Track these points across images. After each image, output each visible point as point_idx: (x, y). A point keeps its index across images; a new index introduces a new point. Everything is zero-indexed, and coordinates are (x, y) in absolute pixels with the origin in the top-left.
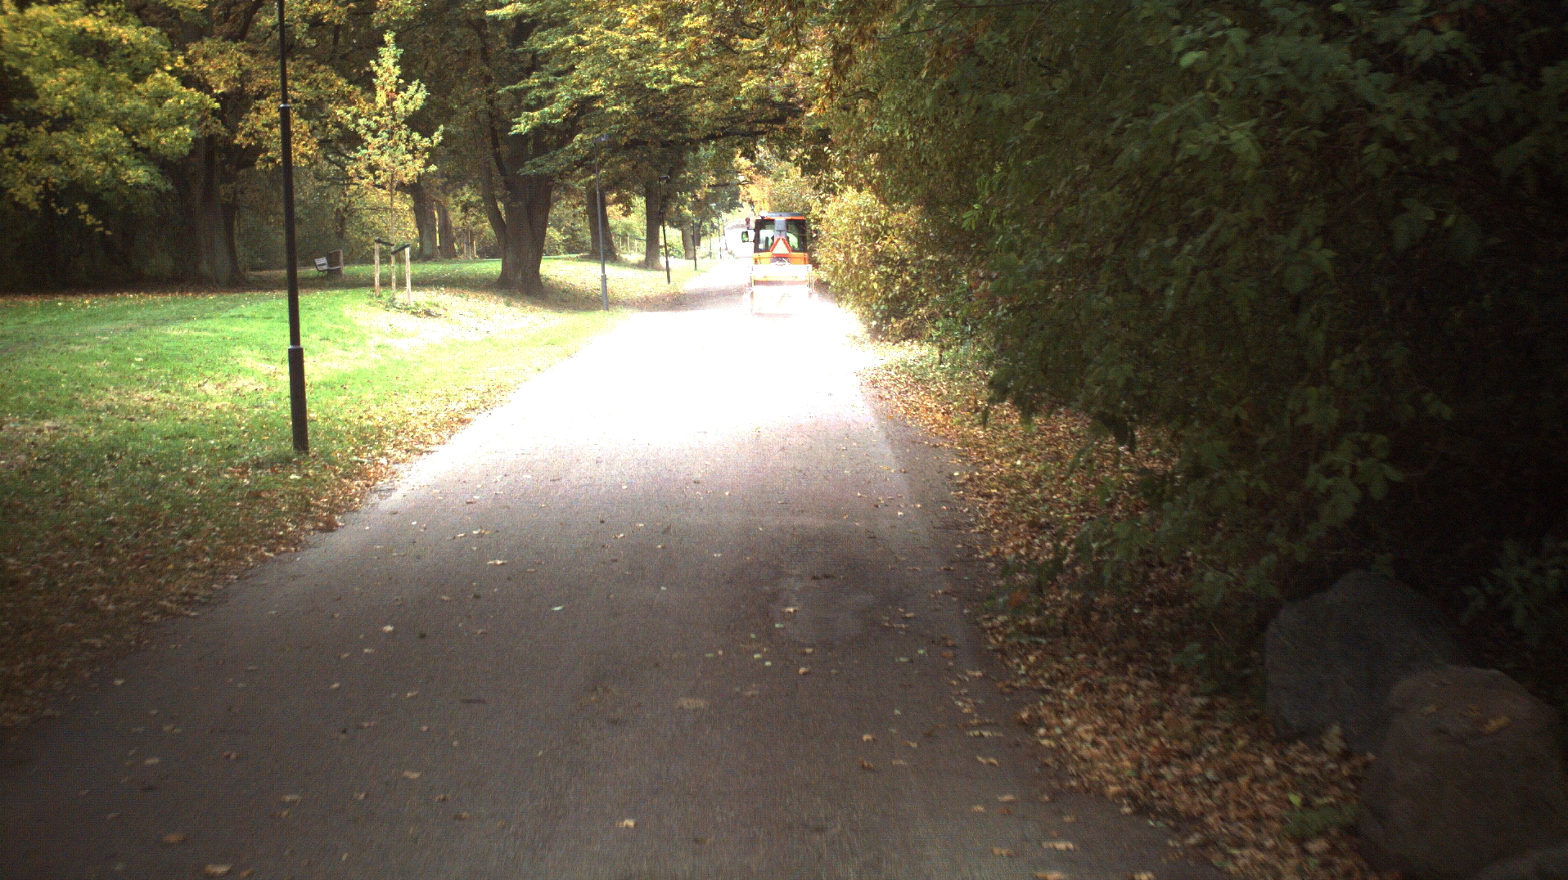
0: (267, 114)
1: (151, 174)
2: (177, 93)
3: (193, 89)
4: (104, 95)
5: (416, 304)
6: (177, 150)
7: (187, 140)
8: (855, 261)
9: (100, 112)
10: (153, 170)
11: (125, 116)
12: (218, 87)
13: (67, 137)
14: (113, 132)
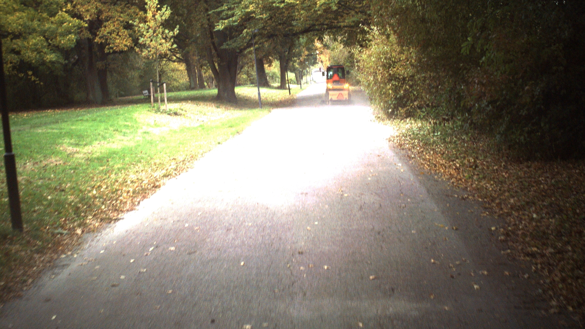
0: (109, 28)
1: (58, 57)
2: (68, 21)
3: (75, 19)
4: (36, 23)
5: (170, 110)
6: (68, 45)
7: (73, 41)
8: (379, 79)
9: (34, 30)
10: (58, 55)
11: (45, 31)
12: (86, 17)
13: (19, 42)
14: (40, 39)
